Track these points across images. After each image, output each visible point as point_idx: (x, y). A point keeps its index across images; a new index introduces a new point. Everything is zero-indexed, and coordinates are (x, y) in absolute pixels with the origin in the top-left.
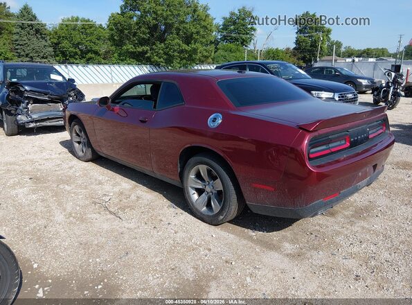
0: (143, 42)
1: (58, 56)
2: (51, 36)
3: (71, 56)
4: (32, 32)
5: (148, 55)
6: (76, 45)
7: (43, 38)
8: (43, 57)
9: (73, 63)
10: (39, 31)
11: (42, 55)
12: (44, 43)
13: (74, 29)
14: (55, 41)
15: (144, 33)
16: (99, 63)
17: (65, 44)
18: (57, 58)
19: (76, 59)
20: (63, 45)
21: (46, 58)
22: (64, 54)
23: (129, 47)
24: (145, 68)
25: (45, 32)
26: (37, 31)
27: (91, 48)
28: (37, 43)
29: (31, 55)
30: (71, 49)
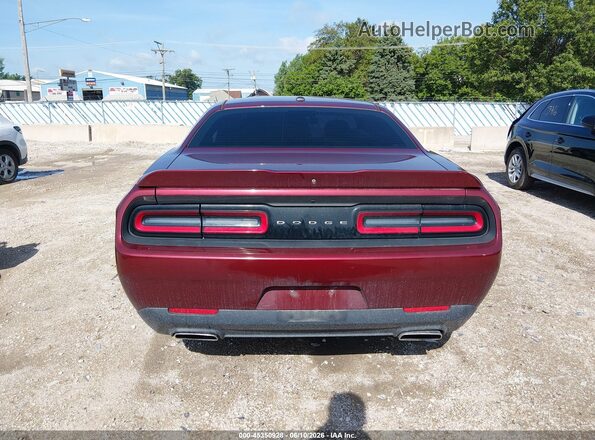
0: (515, 66)
1: (421, 91)
2: (418, 65)
3: (438, 92)
4: (393, 60)
5: (522, 85)
6: (449, 76)
7: (405, 68)
8: (400, 94)
9: (439, 100)
10: (402, 59)
11: (398, 90)
12: (405, 74)
13: (450, 53)
14: (422, 71)
15: (518, 52)
16: (476, 100)
17: (434, 75)
18: (420, 95)
19: (445, 95)
20: (430, 76)
21: (404, 94)
22: (429, 88)
23: (492, 75)
24: (511, 106)
25: (410, 59)
26: (399, 59)
27: (468, 79)
28: (396, 74)
29: (386, 90)
30: (439, 82)
